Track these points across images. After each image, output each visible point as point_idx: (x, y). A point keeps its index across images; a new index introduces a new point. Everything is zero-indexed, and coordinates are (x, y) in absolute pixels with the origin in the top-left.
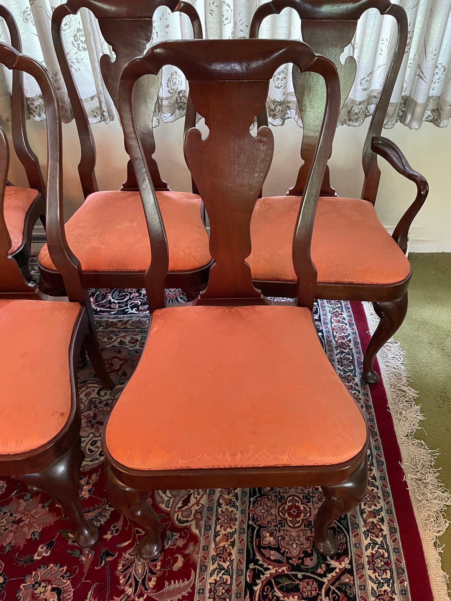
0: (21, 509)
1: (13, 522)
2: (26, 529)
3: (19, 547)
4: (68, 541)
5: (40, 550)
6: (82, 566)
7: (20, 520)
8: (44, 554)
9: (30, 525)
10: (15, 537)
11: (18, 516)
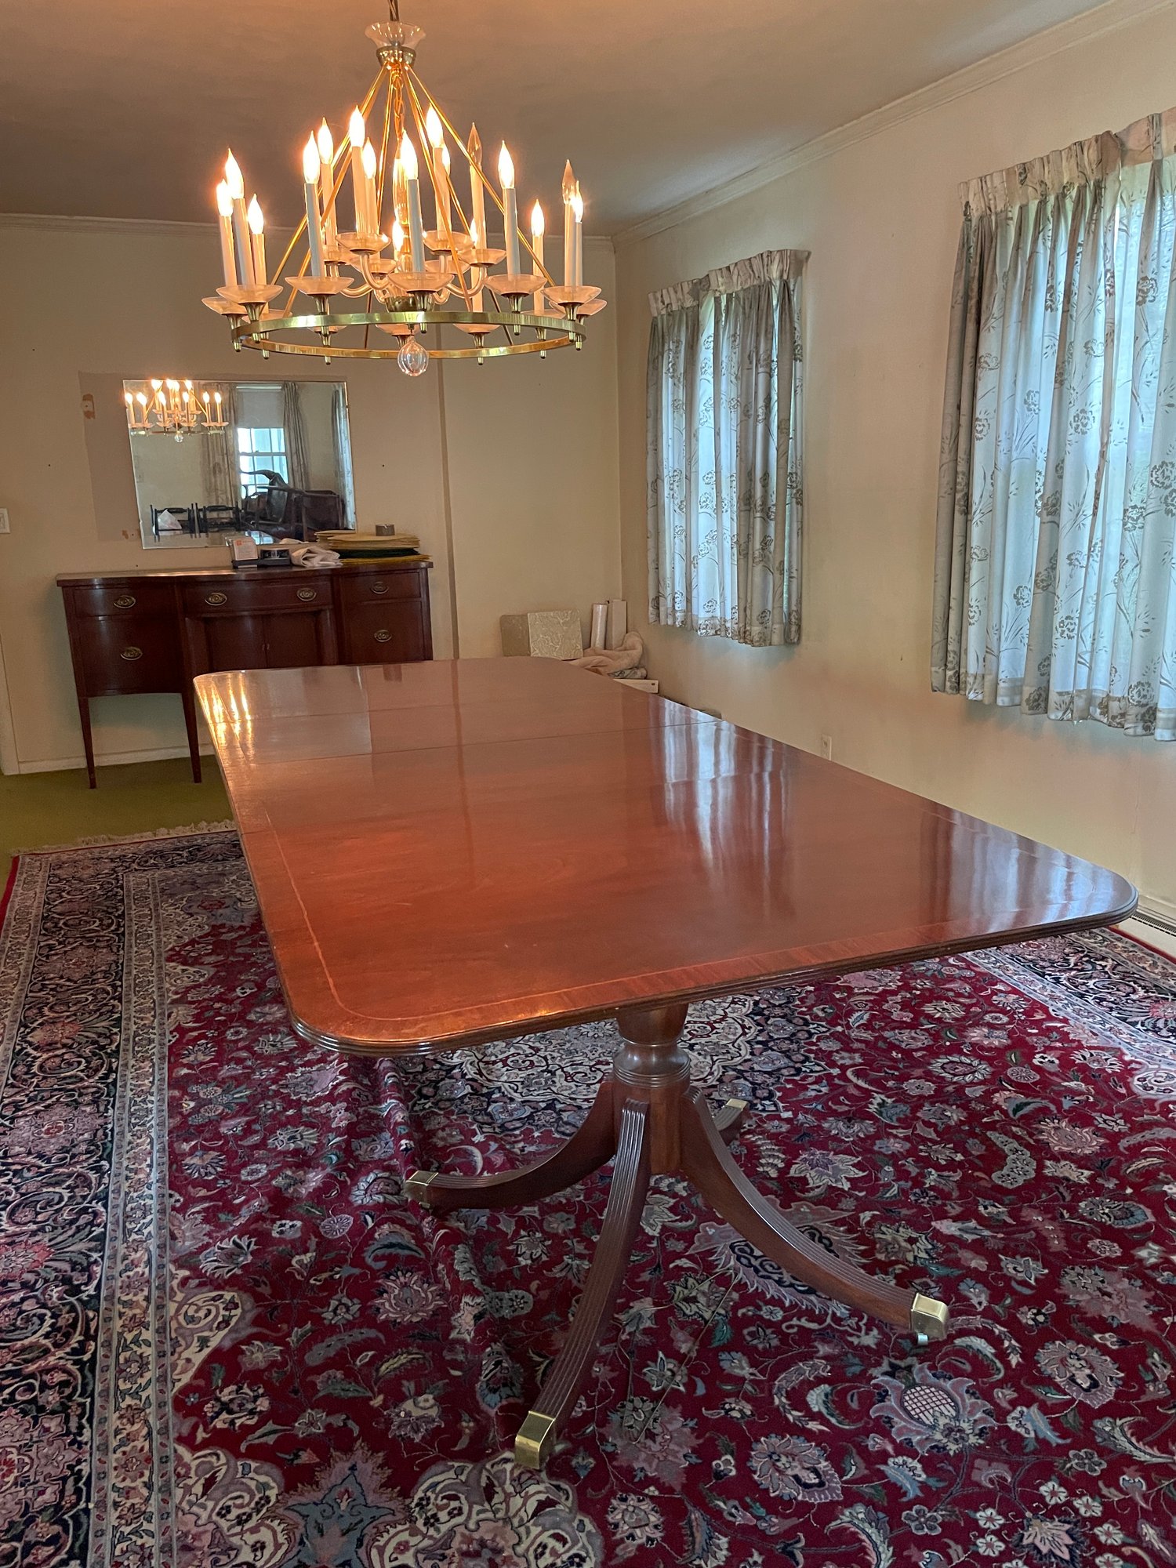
0: (1119, 1286)
1: (1099, 1289)
2: (1108, 1308)
3: (1086, 1313)
4: (1147, 1357)
5: (1107, 1335)
6: (1143, 1391)
7: (1109, 1295)
8: (1108, 1344)
9: (1116, 1308)
10: (1088, 1302)
11: (1109, 1290)
